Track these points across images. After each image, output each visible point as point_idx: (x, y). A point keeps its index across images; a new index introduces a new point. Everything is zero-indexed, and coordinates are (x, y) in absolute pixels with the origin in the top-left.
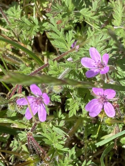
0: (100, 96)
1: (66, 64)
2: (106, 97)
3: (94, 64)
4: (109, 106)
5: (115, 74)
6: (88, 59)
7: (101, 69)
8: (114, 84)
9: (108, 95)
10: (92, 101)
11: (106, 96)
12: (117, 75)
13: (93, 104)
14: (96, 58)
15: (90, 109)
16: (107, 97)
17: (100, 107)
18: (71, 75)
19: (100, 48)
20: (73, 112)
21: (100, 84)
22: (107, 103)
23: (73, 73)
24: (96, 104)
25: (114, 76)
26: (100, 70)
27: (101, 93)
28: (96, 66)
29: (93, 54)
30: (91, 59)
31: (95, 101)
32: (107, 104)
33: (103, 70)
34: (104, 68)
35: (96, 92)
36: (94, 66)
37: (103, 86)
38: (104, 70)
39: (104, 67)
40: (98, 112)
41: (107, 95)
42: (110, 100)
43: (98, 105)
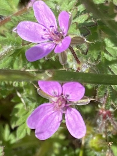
0: (57, 96)
1: (7, 38)
2: (68, 98)
3: (42, 33)
4: (76, 116)
5: (100, 53)
6: (31, 25)
7: (57, 43)
8: (87, 72)
9: (71, 93)
10: (41, 108)
11: (68, 96)
12: (105, 55)
13: (42, 114)
14: (46, 21)
15: (36, 123)
16: (70, 98)
17: (58, 118)
18: (17, 58)
19: (68, 4)
20: (25, 130)
21: (46, 72)
22: (71, 110)
23: (21, 56)
24: (49, 114)
25: (99, 57)
26: (56, 45)
27: (56, 91)
28: (46, 37)
29: (41, 13)
30: (36, 24)
31: (46, 108)
32: (72, 112)
33: (60, 44)
34: (63, 40)
35: (47, 89)
36: (43, 38)
37: (53, 75)
38: (63, 44)
39: (62, 38)
40: (54, 129)
41: (68, 94)
42: (77, 103)
43: (54, 115)
